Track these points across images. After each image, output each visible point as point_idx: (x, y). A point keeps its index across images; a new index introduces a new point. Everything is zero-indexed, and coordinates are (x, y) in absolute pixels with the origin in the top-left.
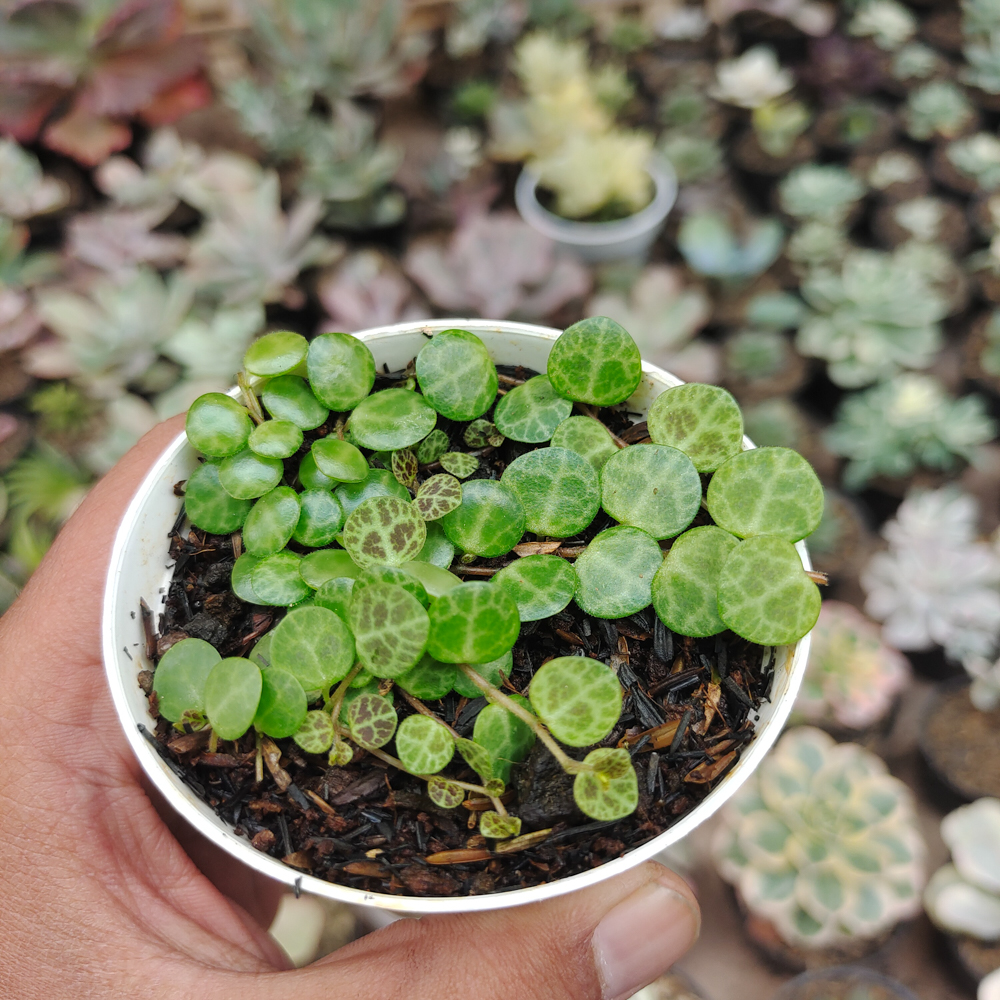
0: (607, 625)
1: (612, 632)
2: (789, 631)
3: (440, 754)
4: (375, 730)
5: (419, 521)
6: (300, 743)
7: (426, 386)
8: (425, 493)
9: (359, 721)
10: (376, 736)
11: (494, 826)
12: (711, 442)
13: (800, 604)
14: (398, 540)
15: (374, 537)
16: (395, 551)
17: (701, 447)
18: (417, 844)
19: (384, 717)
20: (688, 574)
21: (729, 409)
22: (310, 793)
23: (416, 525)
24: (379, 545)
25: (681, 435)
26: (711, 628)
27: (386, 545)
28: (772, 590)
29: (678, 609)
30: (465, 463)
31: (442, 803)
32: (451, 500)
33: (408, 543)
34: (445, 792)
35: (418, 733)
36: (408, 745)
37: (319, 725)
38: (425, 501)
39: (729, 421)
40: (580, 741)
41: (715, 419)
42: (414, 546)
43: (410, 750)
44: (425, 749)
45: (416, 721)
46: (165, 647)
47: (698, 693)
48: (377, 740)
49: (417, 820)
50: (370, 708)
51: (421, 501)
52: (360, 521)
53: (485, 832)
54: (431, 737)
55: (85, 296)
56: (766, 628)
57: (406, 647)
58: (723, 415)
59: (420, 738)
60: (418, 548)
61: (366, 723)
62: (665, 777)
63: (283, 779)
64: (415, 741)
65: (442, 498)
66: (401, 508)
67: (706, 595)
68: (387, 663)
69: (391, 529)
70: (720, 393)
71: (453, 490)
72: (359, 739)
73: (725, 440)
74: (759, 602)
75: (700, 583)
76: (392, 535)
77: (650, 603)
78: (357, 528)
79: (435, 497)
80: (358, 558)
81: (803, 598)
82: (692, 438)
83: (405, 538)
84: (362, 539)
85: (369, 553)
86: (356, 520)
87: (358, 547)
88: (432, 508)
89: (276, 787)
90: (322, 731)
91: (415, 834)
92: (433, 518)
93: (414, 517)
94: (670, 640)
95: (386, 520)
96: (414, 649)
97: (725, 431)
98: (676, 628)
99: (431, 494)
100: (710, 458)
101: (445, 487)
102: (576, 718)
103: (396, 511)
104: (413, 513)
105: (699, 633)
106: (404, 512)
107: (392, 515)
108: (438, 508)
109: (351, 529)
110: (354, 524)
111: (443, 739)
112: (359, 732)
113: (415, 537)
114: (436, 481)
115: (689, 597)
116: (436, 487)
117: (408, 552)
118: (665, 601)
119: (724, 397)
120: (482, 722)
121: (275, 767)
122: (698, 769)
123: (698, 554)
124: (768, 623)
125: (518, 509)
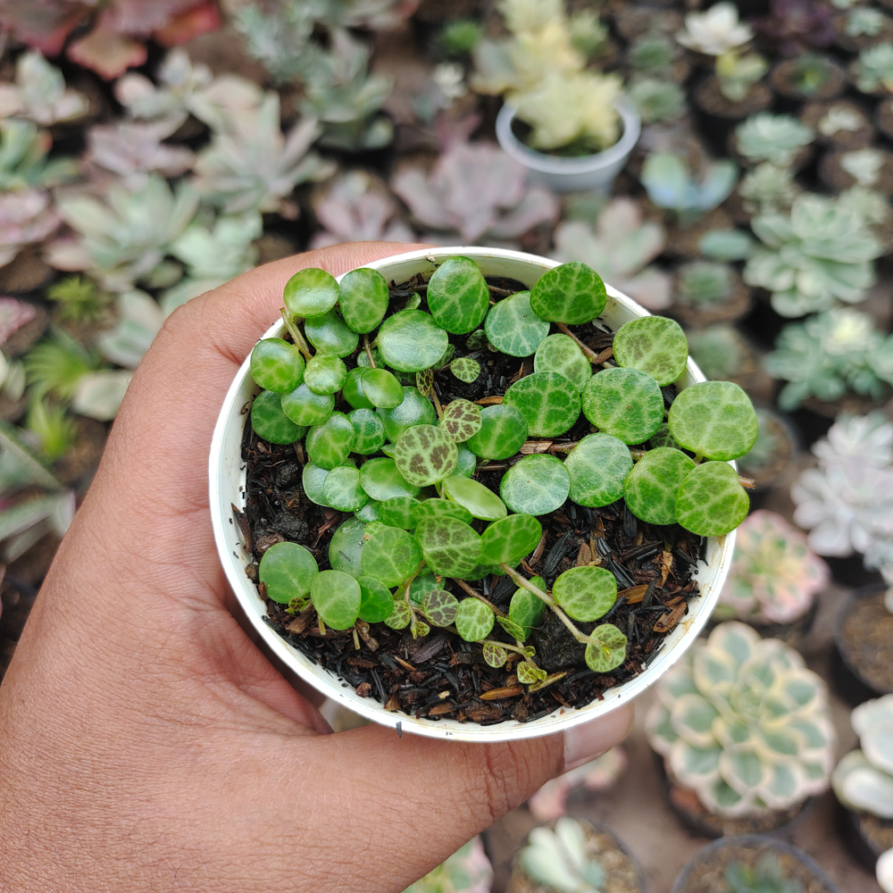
0: (589, 512)
1: (593, 517)
2: (725, 526)
3: (485, 625)
4: (444, 614)
5: (452, 445)
6: (389, 625)
7: (435, 310)
8: (451, 416)
9: (430, 608)
10: (444, 618)
11: (526, 673)
12: (662, 362)
13: (734, 507)
14: (436, 459)
15: (417, 459)
16: (435, 470)
17: (655, 366)
18: (474, 686)
19: (450, 605)
20: (653, 480)
21: (677, 337)
22: (396, 658)
23: (450, 447)
24: (423, 465)
25: (639, 355)
26: (667, 521)
27: (428, 464)
28: (715, 499)
29: (643, 503)
30: (470, 369)
31: (493, 665)
32: (473, 424)
33: (445, 463)
34: (494, 654)
35: (469, 612)
36: (463, 622)
37: (401, 609)
38: (451, 424)
39: (677, 347)
40: (586, 617)
41: (666, 343)
42: (449, 464)
43: (464, 625)
44: (475, 623)
45: (467, 603)
46: (264, 547)
47: (656, 560)
48: (445, 621)
49: (472, 670)
50: (438, 599)
51: (448, 423)
52: (406, 445)
53: (521, 679)
54: (477, 613)
55: (101, 199)
56: (709, 525)
57: (464, 559)
58: (672, 341)
59: (471, 614)
60: (453, 467)
61: (436, 609)
62: (639, 626)
63: (373, 644)
64: (467, 618)
65: (466, 423)
66: (436, 434)
67: (665, 497)
68: (450, 567)
69: (430, 451)
70: (671, 323)
71: (474, 415)
72: (432, 620)
73: (673, 361)
74: (705, 507)
75: (661, 486)
76: (431, 456)
77: (621, 496)
78: (404, 452)
79: (459, 421)
80: (408, 477)
81: (736, 504)
82: (647, 357)
83: (443, 458)
84: (409, 460)
85: (416, 471)
86: (402, 445)
87: (407, 467)
88: (459, 432)
89: (370, 651)
90: (403, 614)
91: (472, 678)
92: (461, 440)
93: (448, 440)
94: (635, 523)
95: (426, 444)
96: (472, 561)
97: (674, 355)
98: (641, 516)
99: (456, 417)
100: (661, 374)
101: (467, 412)
102: (584, 603)
103: (433, 436)
104: (447, 438)
105: (657, 522)
106: (439, 437)
107: (430, 439)
108: (464, 431)
109: (400, 453)
110: (401, 449)
111: (486, 613)
112: (431, 615)
113: (450, 457)
114: (458, 405)
115: (651, 496)
116: (458, 412)
117: (446, 470)
118: (634, 497)
119: (673, 326)
120: (515, 601)
121: (367, 637)
122: (660, 620)
123: (661, 467)
124: (710, 521)
125: (523, 423)
